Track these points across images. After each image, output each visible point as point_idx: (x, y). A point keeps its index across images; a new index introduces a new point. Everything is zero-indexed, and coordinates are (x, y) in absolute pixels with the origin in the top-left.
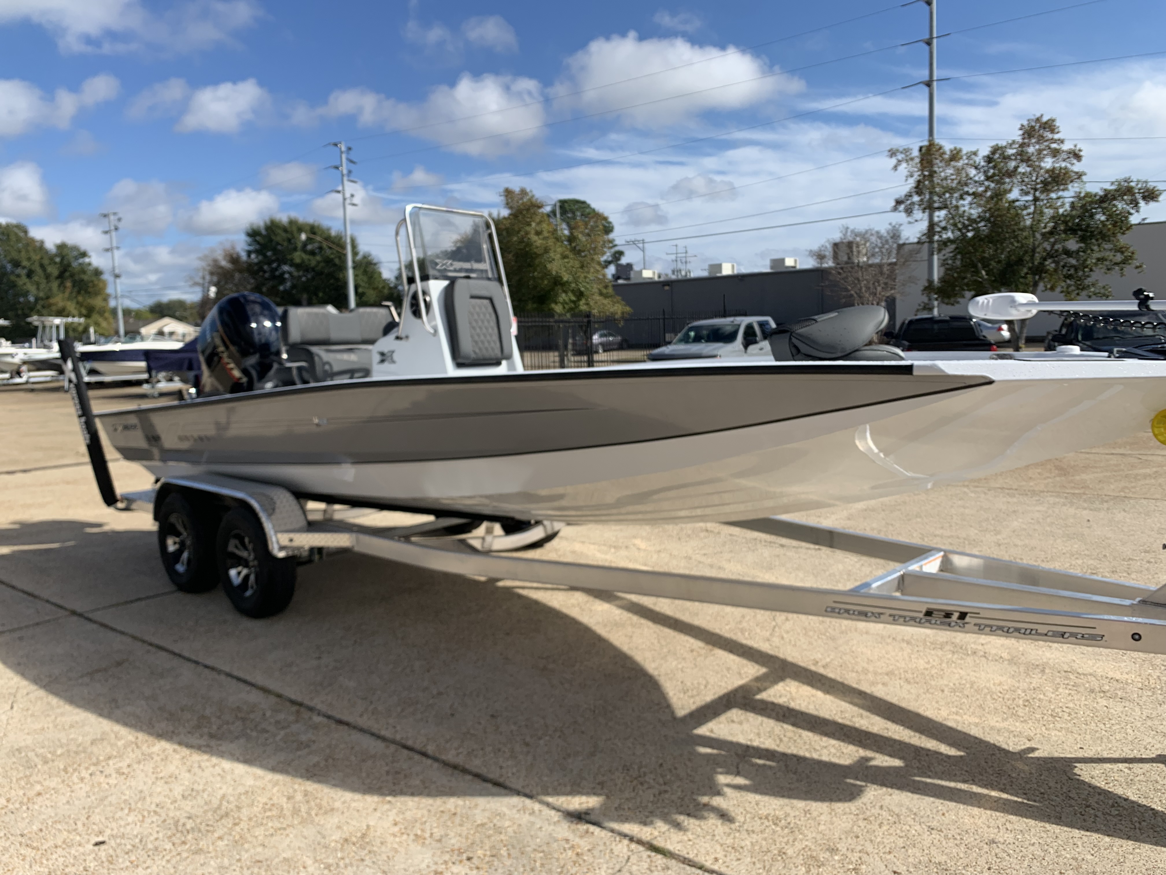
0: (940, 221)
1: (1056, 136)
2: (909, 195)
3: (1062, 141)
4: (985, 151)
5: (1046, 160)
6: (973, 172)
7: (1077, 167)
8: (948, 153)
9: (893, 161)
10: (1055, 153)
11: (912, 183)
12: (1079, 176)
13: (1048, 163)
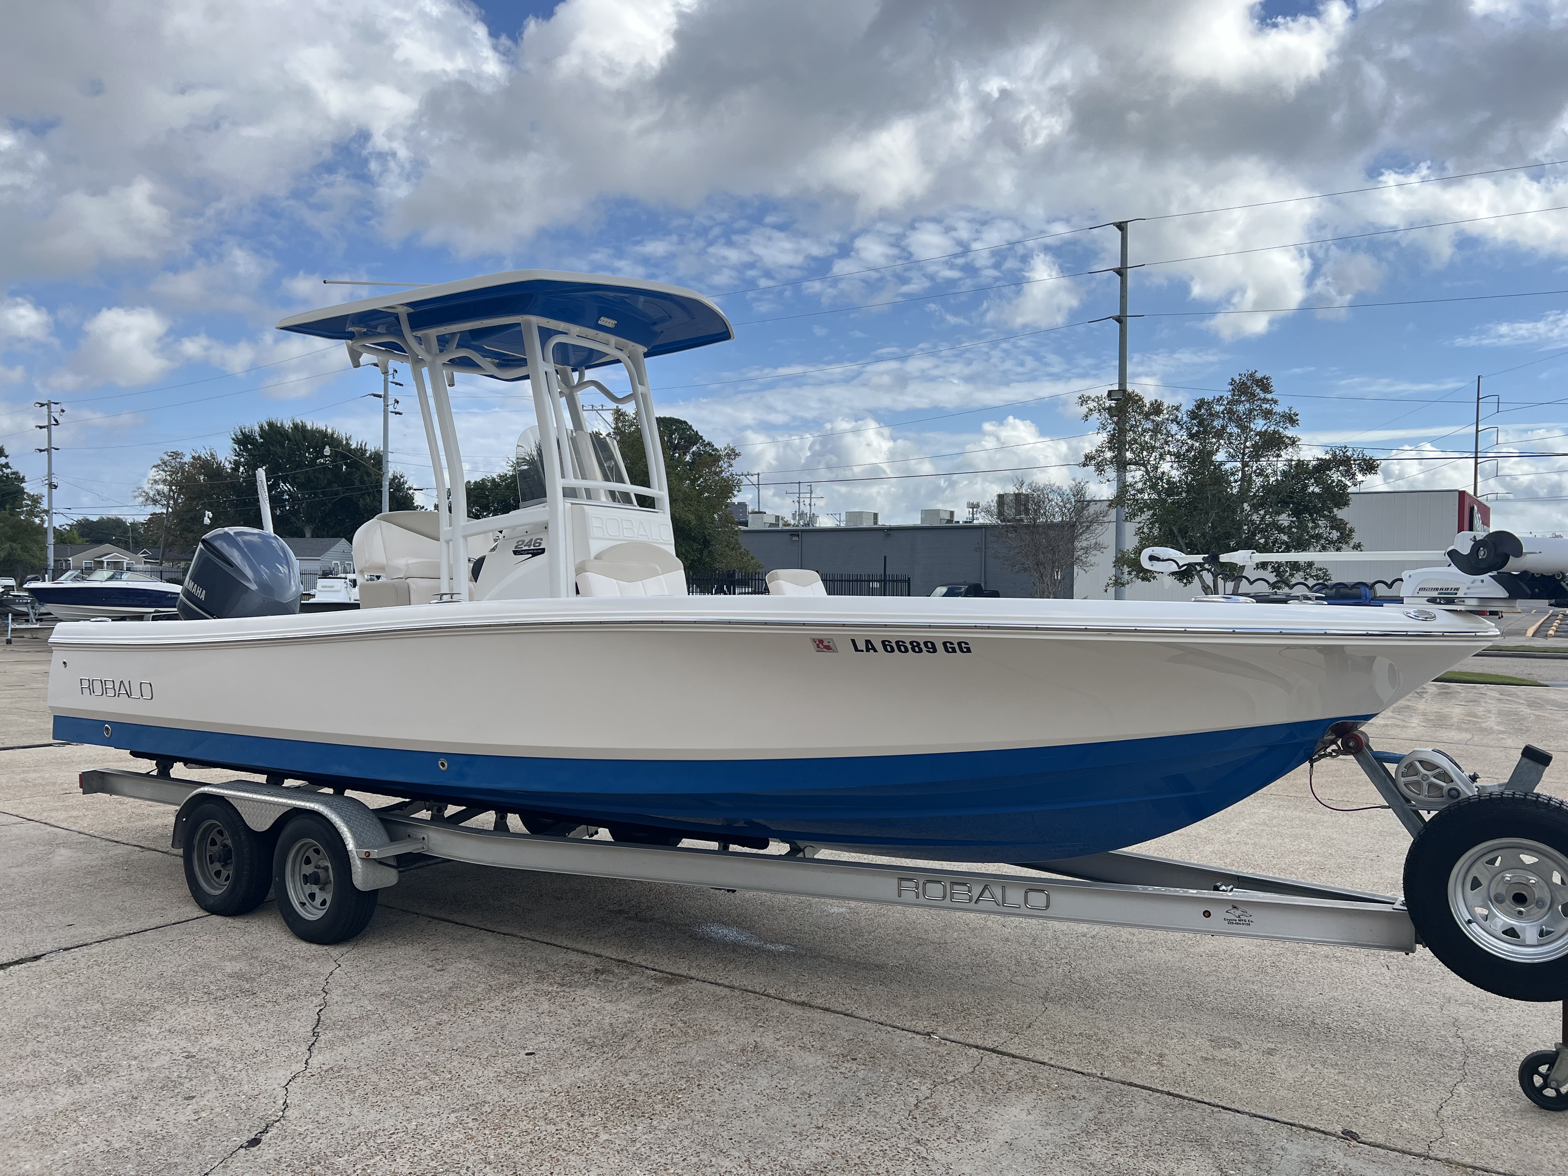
0: (1136, 482)
1: (1269, 396)
2: (1100, 451)
3: (1276, 402)
4: (1188, 405)
5: (1256, 421)
6: (1174, 428)
7: (1290, 432)
8: (1148, 405)
9: (1084, 409)
10: (1267, 415)
11: (1103, 437)
12: (1293, 442)
13: (1259, 424)
